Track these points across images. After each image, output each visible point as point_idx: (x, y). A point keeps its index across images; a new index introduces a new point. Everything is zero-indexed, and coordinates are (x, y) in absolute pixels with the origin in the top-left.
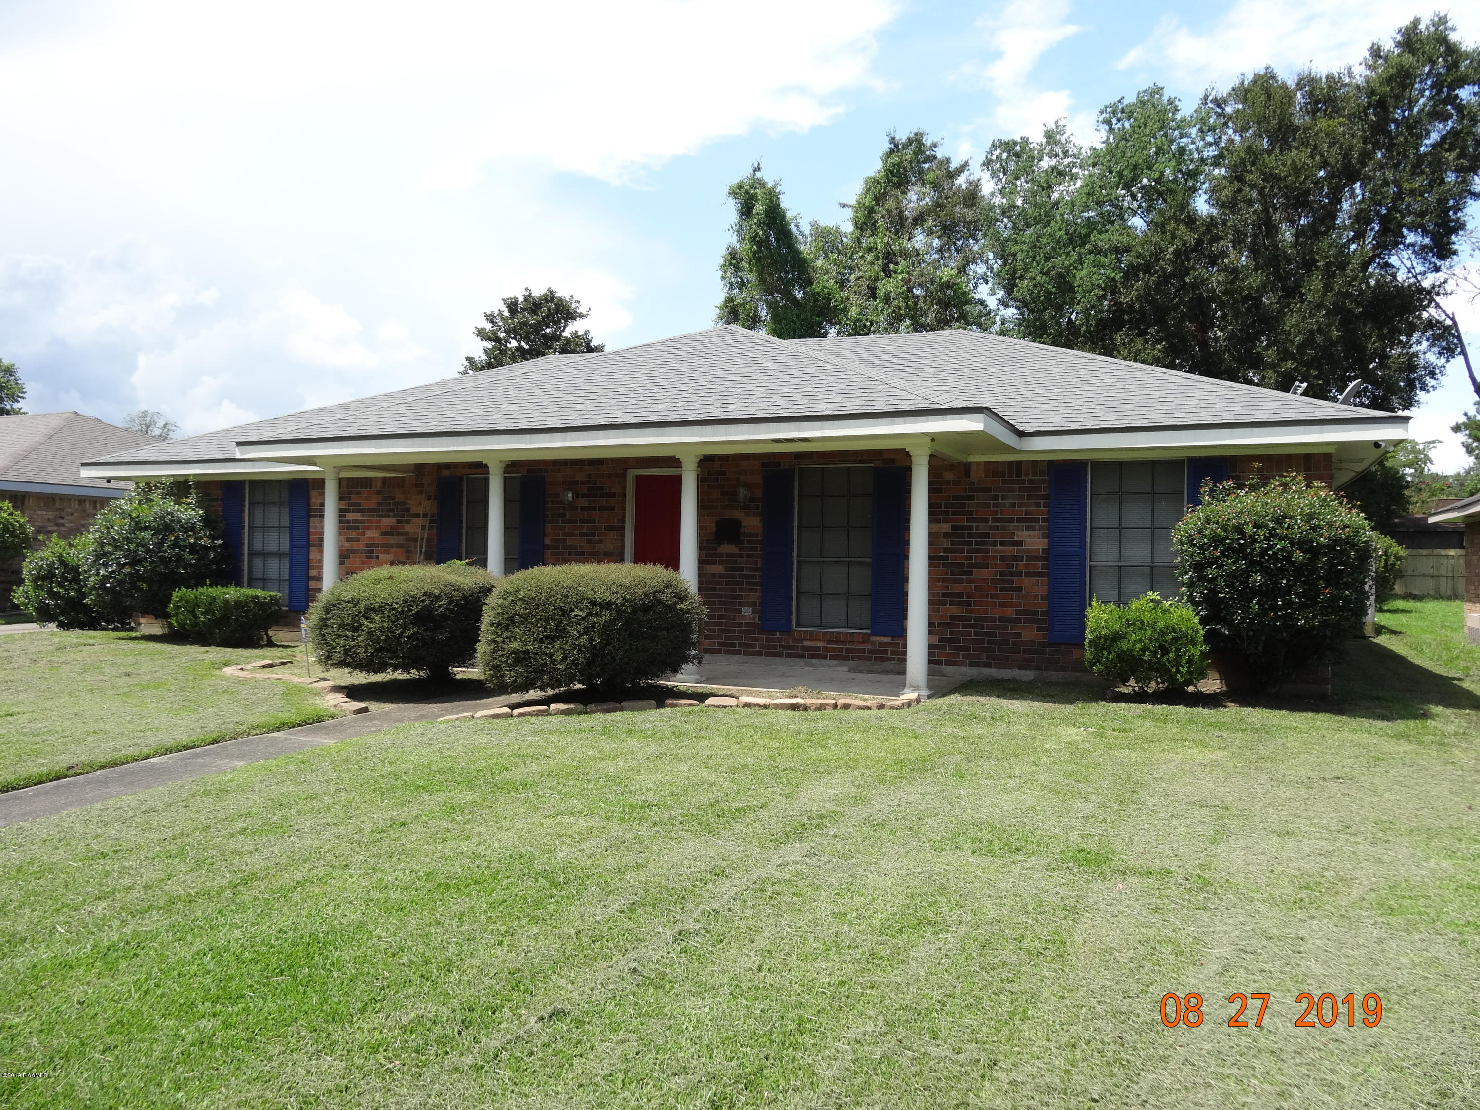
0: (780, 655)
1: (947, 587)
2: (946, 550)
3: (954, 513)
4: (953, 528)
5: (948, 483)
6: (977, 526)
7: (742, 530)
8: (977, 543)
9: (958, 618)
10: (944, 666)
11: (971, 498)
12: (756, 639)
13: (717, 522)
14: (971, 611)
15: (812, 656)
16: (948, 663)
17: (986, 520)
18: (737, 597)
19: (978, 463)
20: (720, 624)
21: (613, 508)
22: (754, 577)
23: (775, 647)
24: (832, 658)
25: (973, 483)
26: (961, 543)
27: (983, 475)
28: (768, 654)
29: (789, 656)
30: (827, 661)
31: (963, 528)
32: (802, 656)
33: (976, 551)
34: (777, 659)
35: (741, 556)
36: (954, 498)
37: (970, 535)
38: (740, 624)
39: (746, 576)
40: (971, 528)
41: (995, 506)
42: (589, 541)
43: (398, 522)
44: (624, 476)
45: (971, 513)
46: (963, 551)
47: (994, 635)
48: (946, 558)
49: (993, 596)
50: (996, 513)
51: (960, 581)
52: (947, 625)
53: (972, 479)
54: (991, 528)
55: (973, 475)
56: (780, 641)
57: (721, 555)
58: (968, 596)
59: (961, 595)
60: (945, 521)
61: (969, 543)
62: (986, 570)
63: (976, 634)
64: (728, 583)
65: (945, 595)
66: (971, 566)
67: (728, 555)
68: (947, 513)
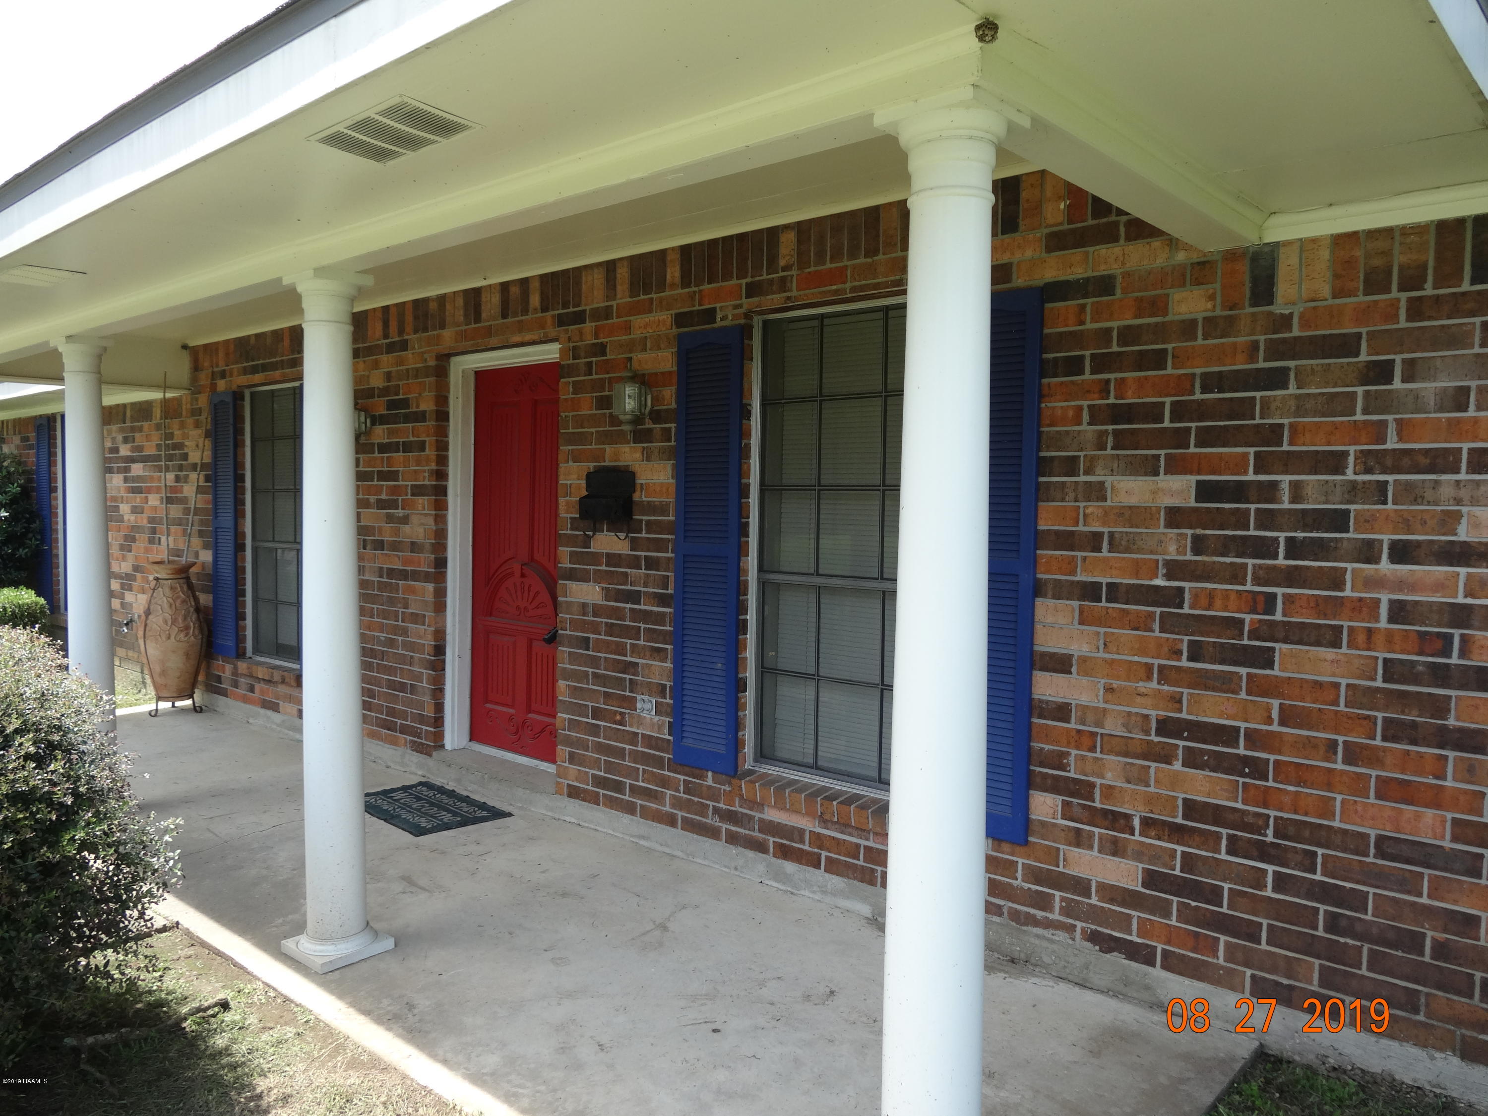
0: (712, 833)
1: (1177, 700)
2: (1174, 570)
3: (1206, 438)
4: (1205, 491)
5: (1188, 328)
6: (1296, 487)
7: (636, 497)
8: (1294, 549)
9: (1217, 815)
10: (1157, 973)
11: (1277, 379)
12: (665, 782)
13: (589, 477)
14: (1265, 798)
15: (785, 853)
16: (1172, 964)
17: (1336, 463)
18: (629, 667)
19: (1307, 245)
20: (594, 730)
21: (422, 446)
22: (659, 619)
23: (702, 810)
24: (833, 867)
25: (1285, 322)
26: (1226, 546)
27: (1326, 290)
28: (692, 827)
29: (733, 839)
30: (819, 875)
31: (1239, 491)
32: (760, 847)
33: (1292, 577)
34: (707, 843)
35: (635, 563)
36: (1211, 382)
37: (1267, 520)
38: (633, 738)
39: (646, 616)
40: (1270, 491)
41: (1373, 404)
42: (390, 519)
43: (177, 479)
44: (441, 371)
45: (1274, 434)
46: (1236, 575)
47: (1358, 901)
48: (1176, 597)
49: (1353, 755)
50: (1379, 432)
51: (1227, 684)
52: (1177, 832)
53: (1279, 308)
54: (1353, 491)
55: (1284, 290)
56: (714, 795)
57: (595, 558)
58: (1253, 738)
59: (1228, 735)
60: (1176, 467)
61: (1266, 549)
62: (1329, 653)
63: (1281, 883)
64: (611, 629)
65: (1166, 727)
66: (1270, 631)
67: (613, 559)
68: (1180, 438)
